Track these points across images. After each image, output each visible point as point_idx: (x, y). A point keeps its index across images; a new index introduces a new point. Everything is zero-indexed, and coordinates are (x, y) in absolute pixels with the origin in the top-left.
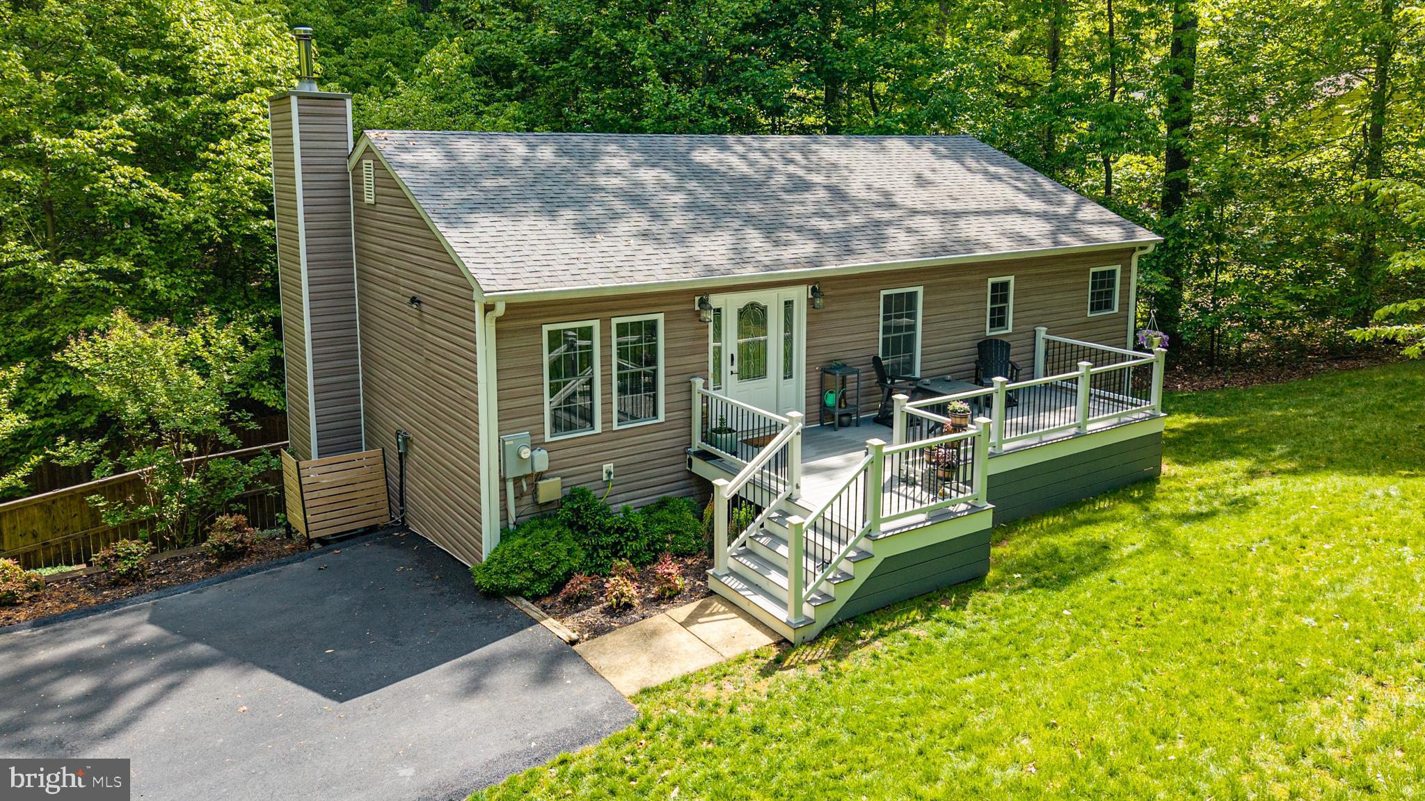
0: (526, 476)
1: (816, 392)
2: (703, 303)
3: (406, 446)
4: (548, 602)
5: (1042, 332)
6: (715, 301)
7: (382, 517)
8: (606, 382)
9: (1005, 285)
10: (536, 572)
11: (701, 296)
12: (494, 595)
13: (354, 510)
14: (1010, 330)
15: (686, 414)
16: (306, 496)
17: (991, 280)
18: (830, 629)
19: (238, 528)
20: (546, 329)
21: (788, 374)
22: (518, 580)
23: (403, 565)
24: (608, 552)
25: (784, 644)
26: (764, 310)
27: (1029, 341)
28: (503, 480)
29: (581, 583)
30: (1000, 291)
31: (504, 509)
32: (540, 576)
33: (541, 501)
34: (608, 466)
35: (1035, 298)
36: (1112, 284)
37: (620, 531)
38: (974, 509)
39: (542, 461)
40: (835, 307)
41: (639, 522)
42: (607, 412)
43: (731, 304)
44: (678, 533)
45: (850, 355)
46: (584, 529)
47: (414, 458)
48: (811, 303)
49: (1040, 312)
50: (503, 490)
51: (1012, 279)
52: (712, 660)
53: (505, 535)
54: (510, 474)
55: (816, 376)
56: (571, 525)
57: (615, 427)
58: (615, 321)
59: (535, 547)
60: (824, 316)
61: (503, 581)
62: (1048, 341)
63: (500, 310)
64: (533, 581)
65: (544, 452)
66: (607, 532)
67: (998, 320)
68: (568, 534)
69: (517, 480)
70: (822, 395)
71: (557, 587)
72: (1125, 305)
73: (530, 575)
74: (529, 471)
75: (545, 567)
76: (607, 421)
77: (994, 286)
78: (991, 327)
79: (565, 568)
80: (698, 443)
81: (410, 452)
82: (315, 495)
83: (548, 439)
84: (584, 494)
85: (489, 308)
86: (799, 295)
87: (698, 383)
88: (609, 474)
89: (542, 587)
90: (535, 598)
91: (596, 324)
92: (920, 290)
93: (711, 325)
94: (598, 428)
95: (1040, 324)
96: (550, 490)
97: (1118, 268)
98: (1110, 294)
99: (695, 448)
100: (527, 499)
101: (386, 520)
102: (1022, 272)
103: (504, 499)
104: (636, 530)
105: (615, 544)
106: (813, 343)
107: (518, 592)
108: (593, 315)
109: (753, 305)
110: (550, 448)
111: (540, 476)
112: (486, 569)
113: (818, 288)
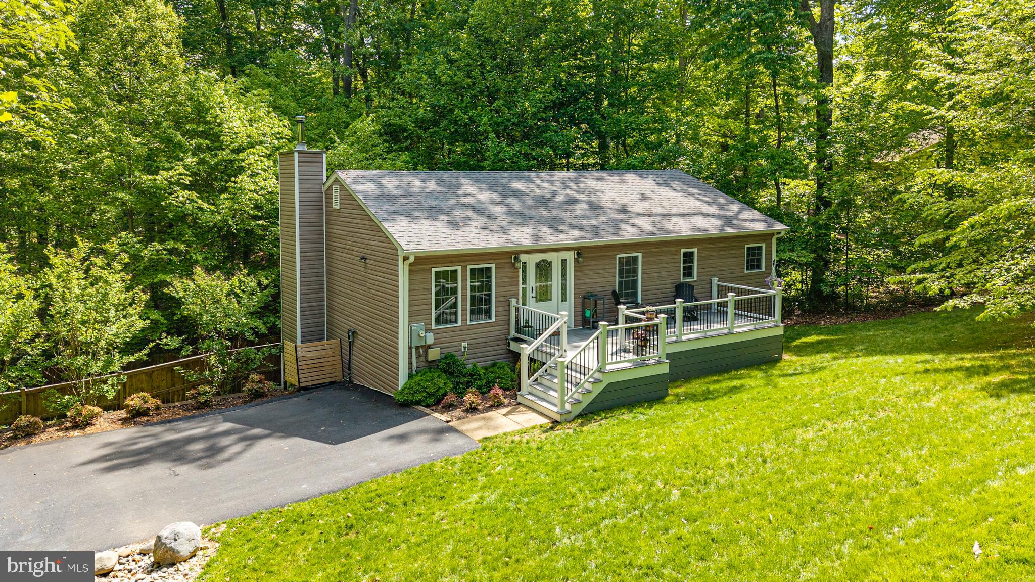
0: (422, 346)
1: (580, 309)
2: (516, 259)
3: (354, 337)
4: (434, 408)
5: (715, 281)
6: (523, 258)
7: (338, 376)
8: (464, 299)
9: (692, 254)
10: (428, 393)
11: (516, 254)
12: (406, 405)
13: (324, 373)
14: (695, 279)
15: (507, 318)
16: (300, 363)
17: (683, 251)
18: (580, 416)
19: (260, 382)
20: (434, 270)
21: (564, 299)
22: (418, 397)
23: (354, 397)
24: (465, 386)
25: (556, 423)
26: (550, 264)
27: (708, 286)
28: (410, 348)
29: (451, 398)
30: (688, 257)
31: (411, 363)
32: (430, 395)
33: (430, 359)
34: (465, 344)
35: (711, 261)
36: (760, 254)
37: (471, 375)
38: (659, 362)
39: (430, 339)
40: (590, 263)
41: (482, 372)
42: (464, 315)
43: (532, 260)
44: (502, 378)
45: (599, 289)
46: (452, 374)
47: (358, 343)
48: (576, 260)
49: (713, 269)
50: (410, 353)
51: (695, 250)
52: (518, 428)
53: (410, 376)
54: (414, 345)
55: (580, 300)
56: (445, 372)
57: (469, 323)
58: (469, 267)
59: (427, 381)
60: (585, 268)
61: (411, 397)
62: (719, 286)
63: (412, 259)
64: (426, 398)
65: (432, 334)
66: (464, 376)
67: (688, 272)
68: (443, 375)
70: (583, 311)
71: (439, 400)
72: (768, 267)
73: (425, 394)
74: (423, 344)
75: (433, 391)
76: (464, 320)
77: (685, 254)
78: (684, 277)
79: (443, 391)
80: (513, 333)
81: (356, 340)
82: (304, 363)
83: (433, 327)
84: (452, 356)
85: (406, 259)
86: (570, 256)
87: (514, 301)
88: (465, 348)
89: (430, 401)
90: (427, 406)
91: (459, 269)
92: (640, 255)
93: (521, 270)
94: (460, 323)
95: (714, 276)
96: (434, 354)
97: (764, 245)
98: (759, 260)
99: (512, 336)
100: (422, 359)
101: (340, 379)
102: (701, 247)
103: (410, 358)
104: (479, 375)
105: (468, 382)
106: (578, 282)
107: (418, 403)
108: (458, 264)
109: (544, 261)
110: (435, 332)
111: (429, 347)
112: (401, 392)
113: (580, 251)
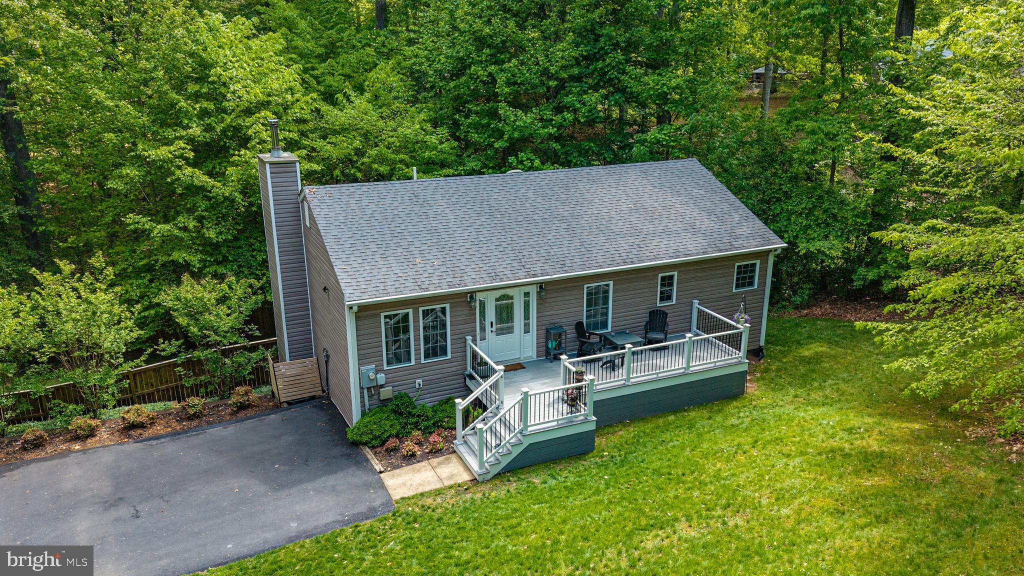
0: (373, 387)
1: (543, 340)
2: (473, 298)
3: (328, 357)
4: (379, 449)
5: (696, 303)
6: (479, 296)
7: (318, 392)
8: (417, 339)
9: (672, 277)
10: (374, 435)
11: (472, 294)
12: (355, 444)
13: (304, 388)
14: (674, 302)
16: (279, 381)
17: (660, 275)
18: (498, 475)
19: (245, 394)
20: (383, 314)
21: (527, 331)
22: (365, 439)
23: (321, 421)
24: (412, 426)
25: (474, 481)
26: (511, 298)
28: (362, 388)
29: (393, 443)
30: (667, 281)
31: (363, 402)
32: (376, 438)
33: (382, 398)
34: (420, 381)
35: (693, 283)
36: (753, 271)
38: (586, 420)
39: (381, 378)
40: (553, 295)
41: (430, 414)
42: (418, 354)
43: (490, 297)
45: (564, 320)
46: (401, 414)
47: (333, 363)
48: (539, 293)
49: (697, 291)
50: (362, 393)
51: (676, 273)
52: (438, 486)
53: (364, 414)
54: (365, 386)
55: (543, 332)
56: (395, 412)
57: (423, 362)
58: (421, 309)
59: (375, 424)
60: (548, 300)
62: (700, 310)
63: (358, 309)
65: (383, 375)
67: (665, 297)
68: (392, 417)
69: (369, 389)
70: (547, 342)
71: (383, 443)
72: (762, 284)
73: (371, 436)
74: (375, 384)
75: (378, 433)
76: (418, 359)
77: (663, 278)
78: (660, 301)
79: (388, 434)
80: (470, 370)
81: (329, 361)
82: (284, 380)
83: (385, 368)
84: (404, 395)
85: (351, 309)
86: (533, 290)
87: (469, 339)
88: (420, 385)
90: (372, 448)
91: (411, 311)
92: (611, 283)
93: (478, 308)
94: (413, 363)
95: (695, 298)
96: (386, 393)
97: (758, 262)
100: (374, 398)
101: (319, 394)
102: (683, 270)
103: (362, 397)
104: (427, 416)
107: (365, 444)
108: (409, 307)
109: (504, 296)
110: (386, 372)
111: (382, 386)
112: (354, 430)
113: (542, 287)
